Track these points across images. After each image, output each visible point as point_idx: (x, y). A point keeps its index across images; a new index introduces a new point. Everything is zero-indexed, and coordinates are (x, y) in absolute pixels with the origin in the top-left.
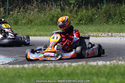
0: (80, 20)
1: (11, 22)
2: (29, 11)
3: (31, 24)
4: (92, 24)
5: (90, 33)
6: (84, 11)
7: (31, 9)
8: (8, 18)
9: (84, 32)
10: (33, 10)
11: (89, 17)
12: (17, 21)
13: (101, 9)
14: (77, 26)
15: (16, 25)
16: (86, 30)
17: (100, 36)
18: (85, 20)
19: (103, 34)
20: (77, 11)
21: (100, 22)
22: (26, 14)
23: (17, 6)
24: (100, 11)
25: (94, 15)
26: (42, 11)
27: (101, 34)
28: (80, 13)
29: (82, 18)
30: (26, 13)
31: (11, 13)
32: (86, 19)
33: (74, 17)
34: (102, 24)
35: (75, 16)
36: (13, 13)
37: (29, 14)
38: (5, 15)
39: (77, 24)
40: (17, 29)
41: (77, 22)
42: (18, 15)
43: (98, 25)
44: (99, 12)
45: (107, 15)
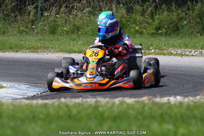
0: (158, 28)
1: (45, 30)
2: (76, 11)
3: (77, 33)
4: (178, 35)
5: (171, 50)
6: (166, 13)
7: (78, 9)
8: (41, 23)
9: (161, 47)
10: (82, 11)
11: (172, 22)
12: (55, 27)
13: (193, 10)
14: (152, 38)
15: (53, 33)
16: (165, 45)
17: (188, 55)
18: (165, 29)
19: (193, 51)
20: (154, 14)
21: (190, 31)
22: (69, 17)
23: (55, 3)
24: (190, 14)
25: (181, 19)
26: (96, 12)
27: (190, 52)
28: (158, 16)
29: (162, 24)
30: (71, 15)
31: (46, 14)
32: (168, 26)
33: (148, 23)
34: (193, 35)
35: (151, 21)
36: (49, 14)
37: (75, 16)
38: (35, 18)
39: (153, 33)
40: (52, 40)
41: (152, 31)
42: (57, 17)
43: (187, 36)
44: (190, 16)
45: (202, 21)
